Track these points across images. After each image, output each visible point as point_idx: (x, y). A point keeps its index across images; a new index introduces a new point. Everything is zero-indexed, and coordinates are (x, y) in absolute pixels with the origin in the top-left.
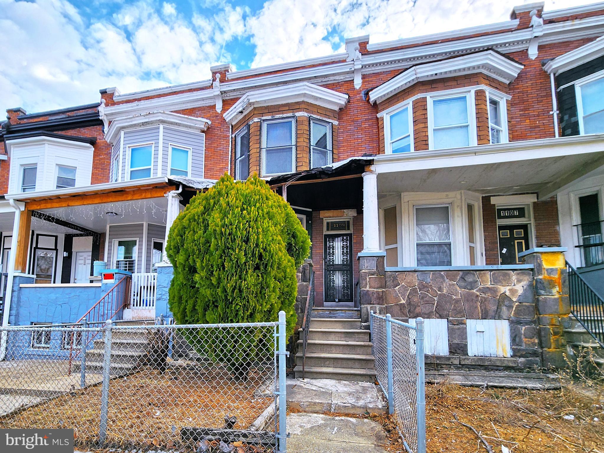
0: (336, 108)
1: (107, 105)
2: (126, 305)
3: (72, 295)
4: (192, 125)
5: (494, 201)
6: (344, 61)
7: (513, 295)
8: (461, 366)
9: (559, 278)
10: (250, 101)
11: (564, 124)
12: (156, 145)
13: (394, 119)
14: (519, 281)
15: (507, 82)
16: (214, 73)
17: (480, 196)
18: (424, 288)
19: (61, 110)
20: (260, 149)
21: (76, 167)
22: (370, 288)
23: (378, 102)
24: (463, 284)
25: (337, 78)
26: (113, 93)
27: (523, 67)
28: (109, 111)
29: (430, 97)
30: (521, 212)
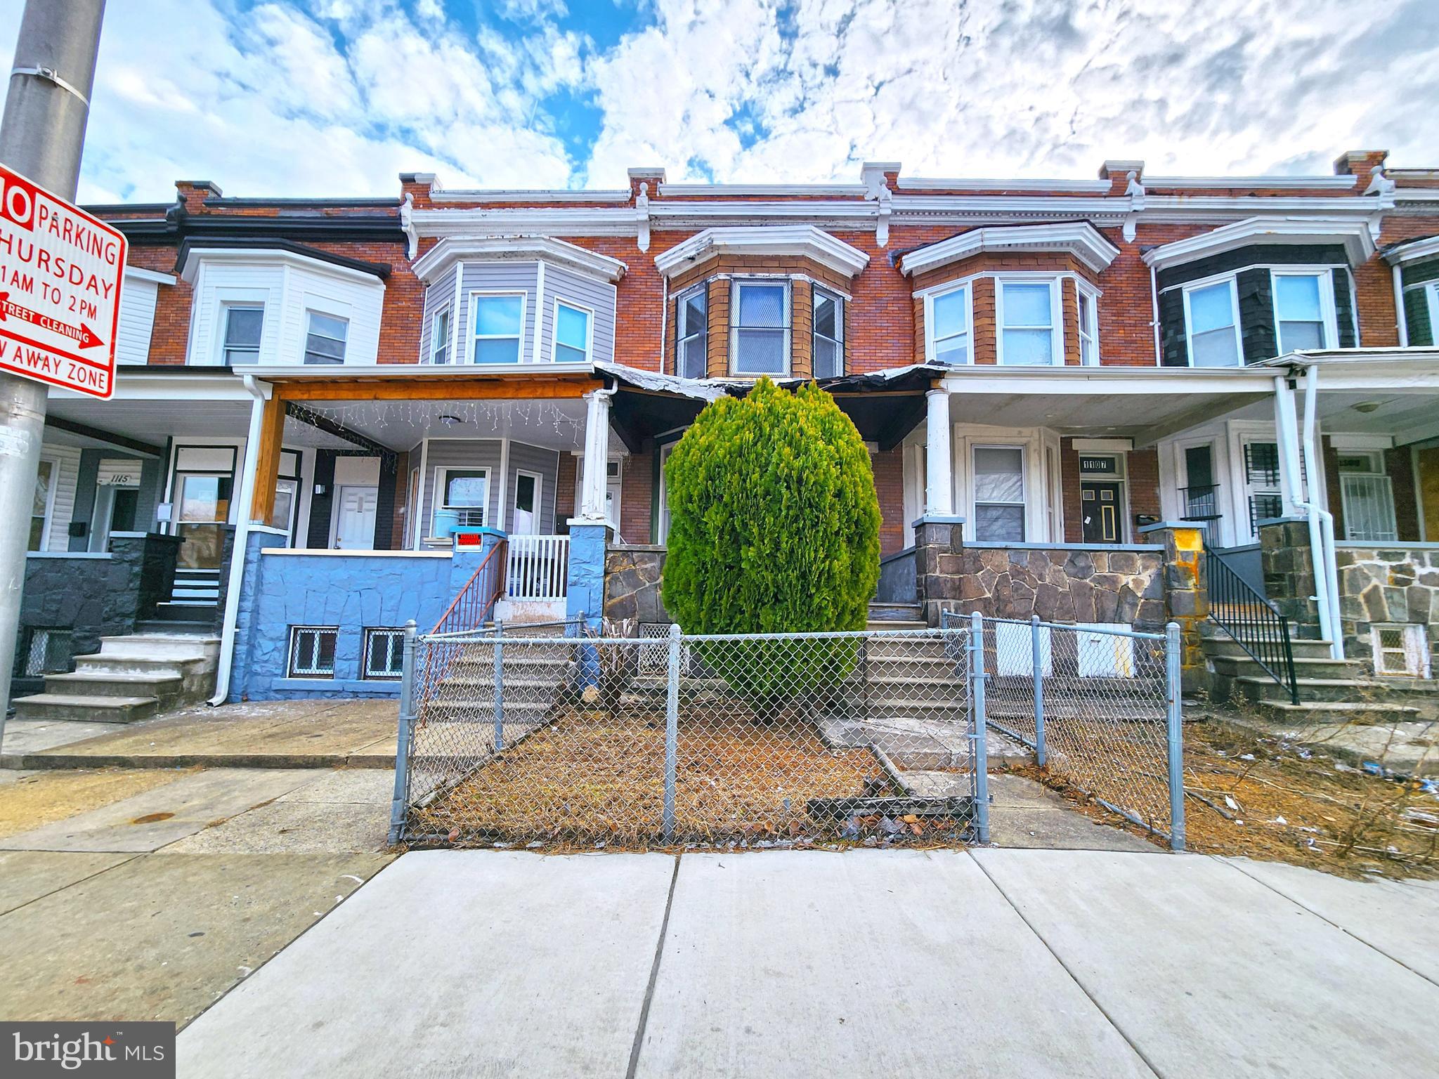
0: (850, 274)
1: (416, 206)
2: (498, 592)
3: (387, 572)
4: (596, 267)
5: (1077, 445)
6: (861, 198)
7: (1138, 588)
8: (1070, 693)
9: (1196, 565)
10: (715, 243)
11: (1167, 342)
12: (532, 297)
13: (940, 303)
14: (1146, 568)
15: (1098, 271)
16: (636, 182)
17: (1058, 436)
18: (1019, 575)
19: (311, 200)
20: (730, 328)
21: (348, 320)
22: (941, 572)
23: (915, 274)
24: (1072, 570)
25: (850, 223)
26: (429, 185)
27: (1119, 252)
28: (421, 217)
29: (1000, 279)
30: (1111, 464)
